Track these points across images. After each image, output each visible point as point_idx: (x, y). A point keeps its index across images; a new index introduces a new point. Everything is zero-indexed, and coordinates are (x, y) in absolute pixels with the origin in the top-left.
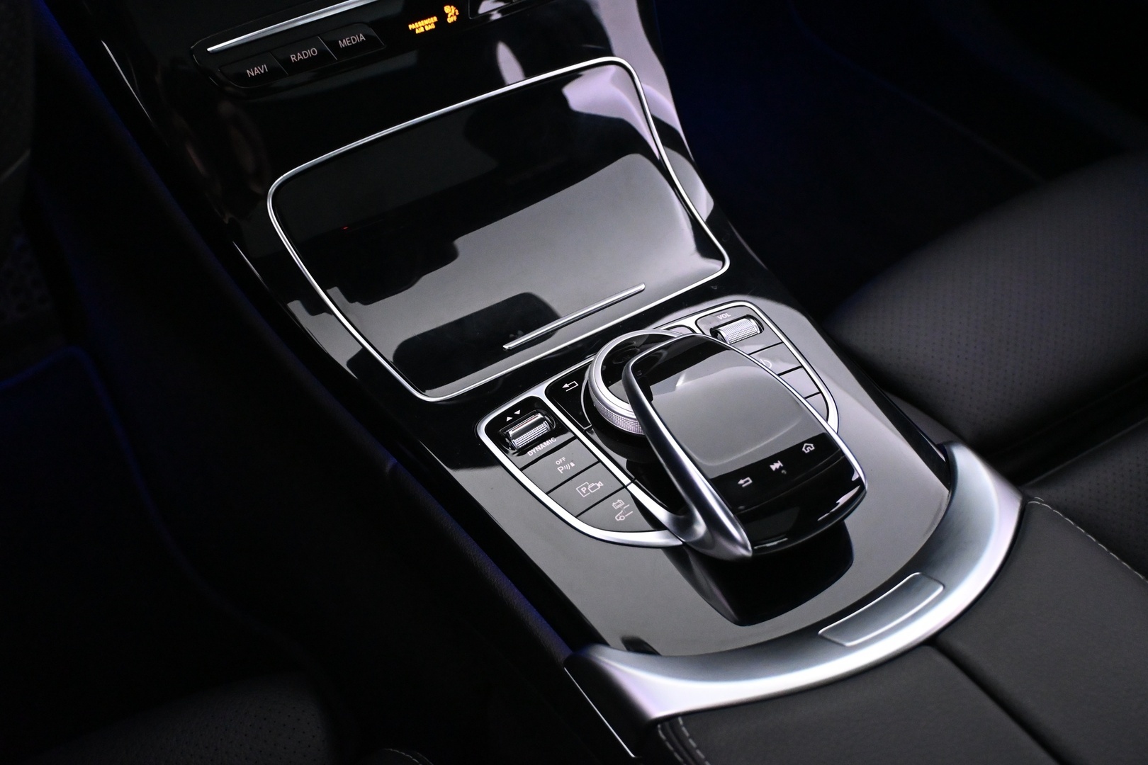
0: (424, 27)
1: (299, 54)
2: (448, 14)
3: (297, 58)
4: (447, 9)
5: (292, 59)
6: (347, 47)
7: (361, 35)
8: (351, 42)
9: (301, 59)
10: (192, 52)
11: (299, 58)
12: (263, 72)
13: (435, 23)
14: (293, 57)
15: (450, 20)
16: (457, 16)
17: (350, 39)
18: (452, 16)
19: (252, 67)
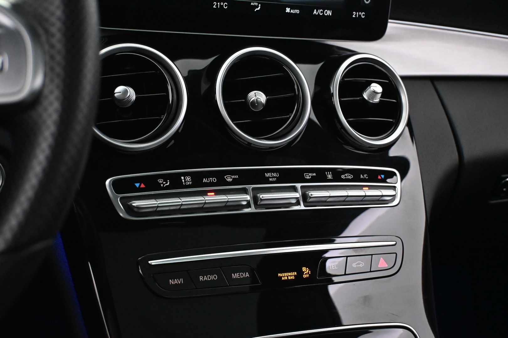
0: (287, 277)
1: (205, 276)
2: (304, 272)
3: (203, 279)
4: (304, 269)
5: (200, 279)
6: (236, 279)
7: (247, 273)
8: (240, 276)
9: (206, 280)
10: (138, 263)
11: (205, 279)
12: (179, 283)
13: (295, 276)
14: (201, 278)
15: (305, 276)
16: (309, 274)
17: (240, 274)
18: (306, 274)
19: (173, 278)
